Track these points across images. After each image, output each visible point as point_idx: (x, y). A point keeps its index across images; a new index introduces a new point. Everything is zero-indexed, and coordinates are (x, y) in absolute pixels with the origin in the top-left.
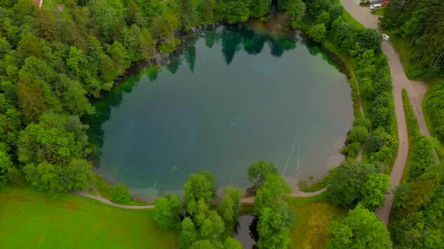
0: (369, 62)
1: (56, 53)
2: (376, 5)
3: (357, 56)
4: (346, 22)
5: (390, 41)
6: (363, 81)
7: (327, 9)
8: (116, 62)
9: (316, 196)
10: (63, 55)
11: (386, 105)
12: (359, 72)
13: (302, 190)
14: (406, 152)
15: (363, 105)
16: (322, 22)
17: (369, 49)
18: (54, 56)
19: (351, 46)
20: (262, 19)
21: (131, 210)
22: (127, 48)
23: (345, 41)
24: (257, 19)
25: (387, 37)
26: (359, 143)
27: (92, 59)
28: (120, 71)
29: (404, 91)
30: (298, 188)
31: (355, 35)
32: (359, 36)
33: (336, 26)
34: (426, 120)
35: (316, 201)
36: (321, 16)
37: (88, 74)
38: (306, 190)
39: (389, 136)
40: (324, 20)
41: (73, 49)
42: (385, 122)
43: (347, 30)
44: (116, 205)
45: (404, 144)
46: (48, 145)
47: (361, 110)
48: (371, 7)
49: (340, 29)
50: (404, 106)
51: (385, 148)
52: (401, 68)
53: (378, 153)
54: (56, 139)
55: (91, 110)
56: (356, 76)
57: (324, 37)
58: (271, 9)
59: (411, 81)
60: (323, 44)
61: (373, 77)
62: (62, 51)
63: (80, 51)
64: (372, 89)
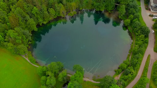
0: (141, 39)
1: (29, 8)
2: (155, 17)
3: (138, 36)
4: (139, 21)
5: (154, 33)
6: (136, 46)
7: (133, 14)
8: (50, 15)
9: (97, 83)
10: (32, 9)
11: (138, 58)
12: (136, 42)
13: (93, 80)
14: (138, 80)
15: (132, 55)
16: (130, 19)
17: (143, 35)
18: (27, 9)
19: (137, 31)
20: (109, 12)
21: (34, 66)
22: (56, 11)
23: (135, 29)
24: (108, 11)
25: (154, 32)
26: (121, 70)
27: (41, 12)
28: (51, 19)
29: (149, 55)
30: (92, 78)
31: (140, 27)
32: (141, 28)
33: (134, 22)
34: (152, 70)
35: (96, 85)
36: (130, 16)
37: (39, 17)
38: (94, 80)
39: (133, 71)
40: (131, 18)
41: (35, 8)
42: (134, 65)
43: (137, 24)
44: (31, 63)
45: (139, 76)
46: (13, 38)
47: (130, 57)
48: (153, 18)
49: (135, 24)
50: (146, 61)
51: (130, 75)
52: (153, 46)
53: (126, 76)
54: (16, 37)
55: (36, 29)
56: (135, 43)
57: (129, 25)
58: (114, 9)
59: (154, 52)
60: (128, 27)
61: (140, 46)
62: (31, 8)
63: (37, 9)
64: (136, 51)
